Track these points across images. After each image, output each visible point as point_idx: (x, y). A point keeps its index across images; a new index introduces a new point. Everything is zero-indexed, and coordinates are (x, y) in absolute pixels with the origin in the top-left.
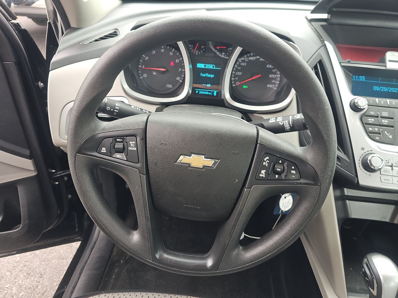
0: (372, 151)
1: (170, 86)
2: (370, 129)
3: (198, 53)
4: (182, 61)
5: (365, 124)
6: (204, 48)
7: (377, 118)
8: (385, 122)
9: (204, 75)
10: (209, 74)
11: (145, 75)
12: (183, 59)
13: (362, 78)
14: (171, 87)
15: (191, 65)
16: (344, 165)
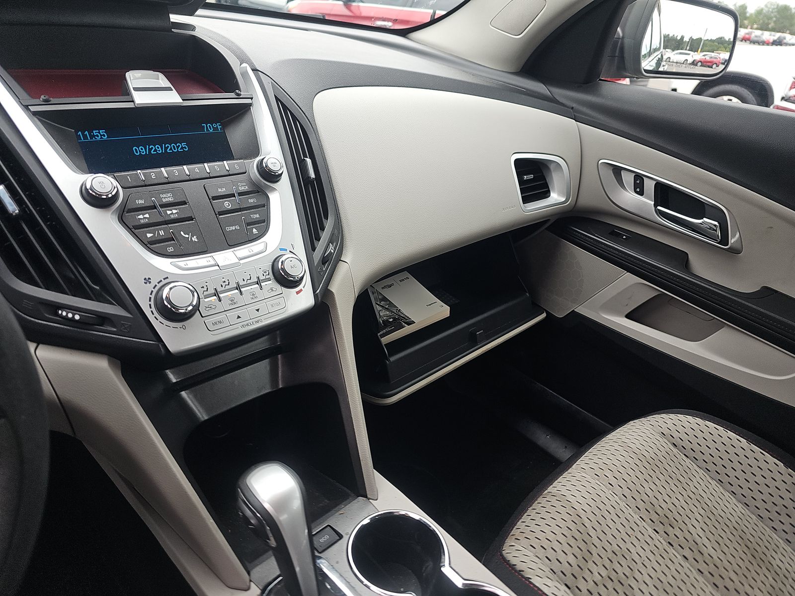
0: (167, 278)
2: (149, 235)
5: (135, 230)
7: (156, 210)
8: (173, 213)
13: (101, 135)
16: (123, 327)
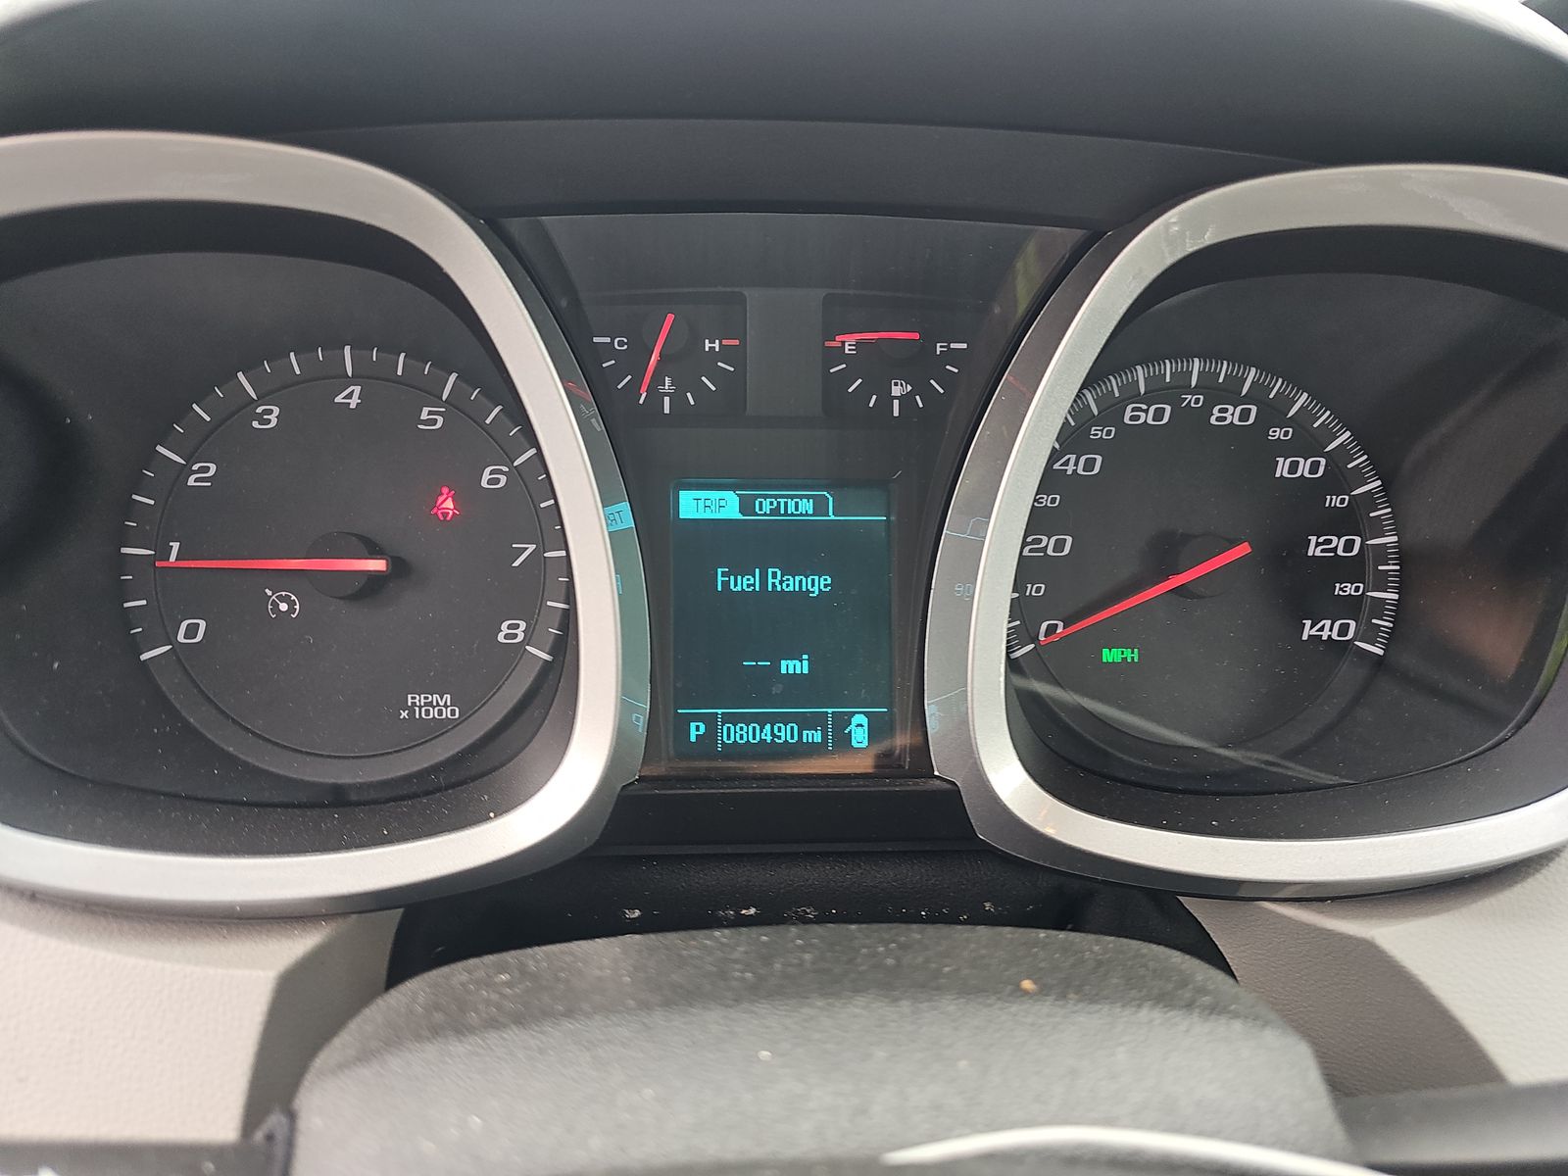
1: (439, 706)
3: (677, 399)
4: (537, 480)
6: (726, 354)
9: (743, 584)
10: (790, 570)
11: (192, 631)
12: (540, 453)
14: (447, 713)
15: (625, 506)
